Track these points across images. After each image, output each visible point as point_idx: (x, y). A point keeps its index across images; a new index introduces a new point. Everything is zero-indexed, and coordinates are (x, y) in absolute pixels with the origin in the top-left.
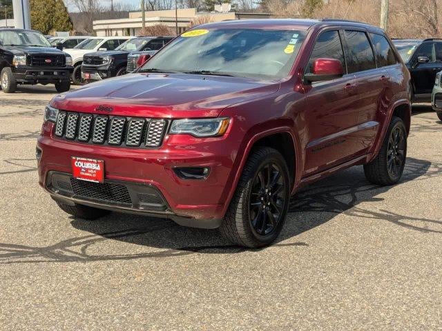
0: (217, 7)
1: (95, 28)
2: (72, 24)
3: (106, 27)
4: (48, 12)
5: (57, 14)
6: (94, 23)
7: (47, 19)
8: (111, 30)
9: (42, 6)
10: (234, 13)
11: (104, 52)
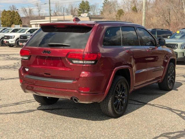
0: (82, 15)
1: (31, 23)
2: (22, 22)
3: (35, 23)
4: (12, 17)
5: (15, 18)
6: (31, 21)
7: (11, 20)
8: (38, 24)
9: (9, 14)
10: (88, 17)
11: (29, 34)
